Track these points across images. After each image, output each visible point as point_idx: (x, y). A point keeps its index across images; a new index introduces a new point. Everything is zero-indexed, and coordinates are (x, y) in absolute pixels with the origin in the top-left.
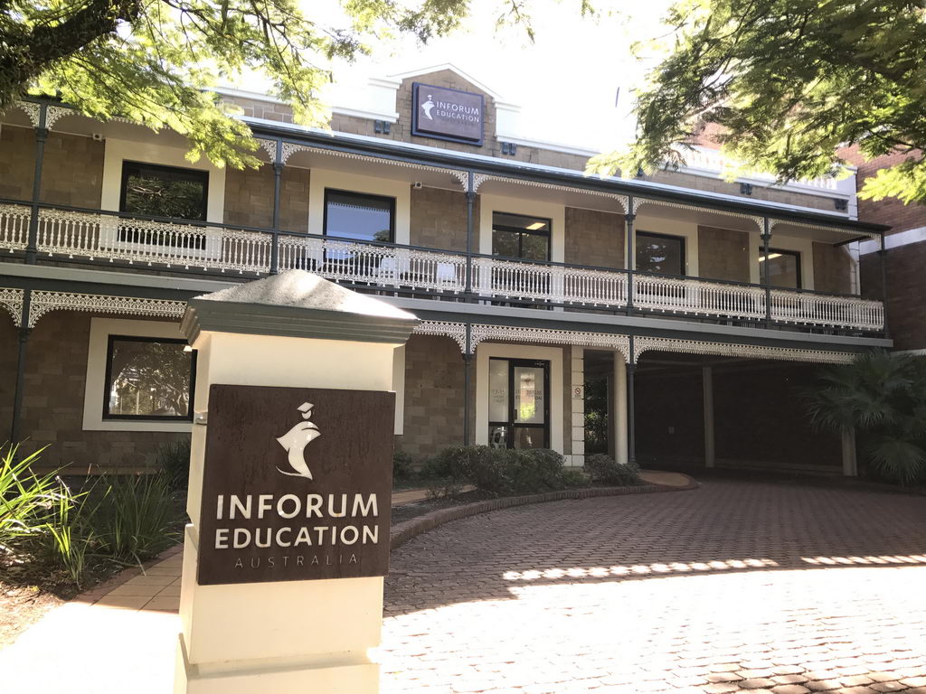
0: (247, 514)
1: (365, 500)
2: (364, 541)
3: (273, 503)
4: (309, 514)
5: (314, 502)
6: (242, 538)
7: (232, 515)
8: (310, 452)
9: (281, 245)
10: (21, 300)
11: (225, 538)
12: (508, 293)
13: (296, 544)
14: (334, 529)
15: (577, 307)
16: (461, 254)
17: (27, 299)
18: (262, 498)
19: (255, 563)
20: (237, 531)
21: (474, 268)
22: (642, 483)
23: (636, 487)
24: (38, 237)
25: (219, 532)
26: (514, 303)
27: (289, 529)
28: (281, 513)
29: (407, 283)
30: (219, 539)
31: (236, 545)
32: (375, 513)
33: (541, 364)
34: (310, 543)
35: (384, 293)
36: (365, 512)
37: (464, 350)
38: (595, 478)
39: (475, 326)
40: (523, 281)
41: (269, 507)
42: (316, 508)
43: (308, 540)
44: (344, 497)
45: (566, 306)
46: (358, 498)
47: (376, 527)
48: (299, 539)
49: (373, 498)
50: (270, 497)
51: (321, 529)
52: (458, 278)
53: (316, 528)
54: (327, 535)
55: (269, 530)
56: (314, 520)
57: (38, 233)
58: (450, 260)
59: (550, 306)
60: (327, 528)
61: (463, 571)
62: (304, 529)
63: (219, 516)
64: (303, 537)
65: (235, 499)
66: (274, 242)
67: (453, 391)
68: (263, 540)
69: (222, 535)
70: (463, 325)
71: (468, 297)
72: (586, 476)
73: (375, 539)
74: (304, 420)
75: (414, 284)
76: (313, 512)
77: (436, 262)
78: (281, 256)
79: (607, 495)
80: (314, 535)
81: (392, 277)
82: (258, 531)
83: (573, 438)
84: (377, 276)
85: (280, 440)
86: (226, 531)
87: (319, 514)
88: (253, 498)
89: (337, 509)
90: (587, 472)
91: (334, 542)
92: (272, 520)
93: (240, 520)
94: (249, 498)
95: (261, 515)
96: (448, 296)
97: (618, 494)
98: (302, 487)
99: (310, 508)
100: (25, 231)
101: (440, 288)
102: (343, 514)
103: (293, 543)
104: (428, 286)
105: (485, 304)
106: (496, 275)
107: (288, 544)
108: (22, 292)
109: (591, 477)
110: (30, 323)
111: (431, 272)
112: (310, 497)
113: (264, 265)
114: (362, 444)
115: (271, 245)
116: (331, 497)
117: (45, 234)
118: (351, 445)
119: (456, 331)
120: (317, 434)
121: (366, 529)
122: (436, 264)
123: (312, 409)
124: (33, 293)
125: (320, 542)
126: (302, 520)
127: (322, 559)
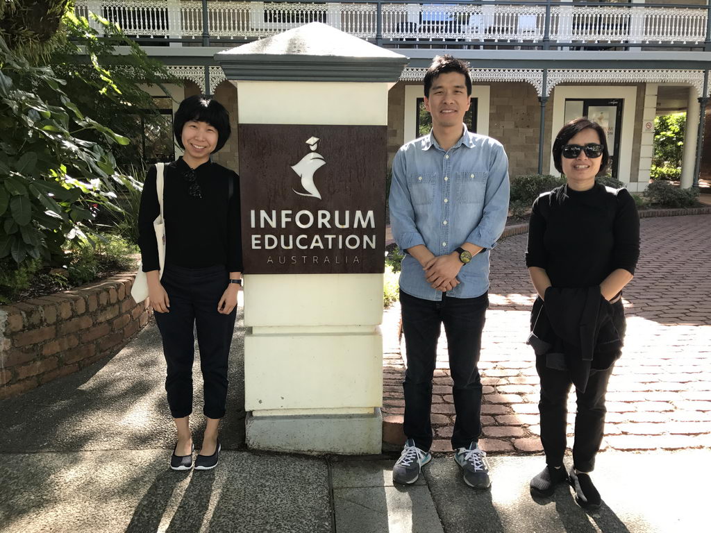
0: (273, 224)
1: (364, 216)
2: (365, 247)
3: (292, 216)
4: (320, 226)
5: (324, 216)
6: (271, 242)
7: (262, 225)
8: (318, 177)
9: (385, 13)
10: (204, 75)
11: (259, 242)
12: (584, 38)
13: (312, 247)
14: (340, 237)
15: (654, 46)
16: (540, 5)
17: (207, 73)
18: (284, 213)
19: (282, 260)
20: (267, 237)
21: (553, 17)
22: (701, 205)
23: (694, 209)
24: (209, 25)
25: (254, 237)
26: (590, 47)
27: (305, 236)
28: (298, 223)
29: (490, 37)
30: (254, 242)
31: (267, 247)
32: (373, 226)
33: (614, 103)
34: (322, 247)
35: (472, 47)
36: (364, 225)
37: (540, 94)
38: (654, 201)
39: (552, 71)
40: (604, 24)
41: (289, 220)
42: (326, 221)
43: (320, 244)
44: (347, 213)
45: (644, 46)
46: (359, 214)
47: (374, 237)
48: (313, 244)
49: (370, 214)
50: (290, 212)
51: (330, 237)
52: (537, 27)
53: (326, 236)
54: (335, 241)
55: (291, 237)
56: (324, 231)
57: (209, 22)
58: (530, 11)
59: (626, 46)
60: (334, 236)
61: (512, 273)
62: (317, 237)
63: (253, 225)
64: (316, 242)
65: (263, 214)
66: (379, 10)
67: (531, 130)
68: (287, 244)
69: (256, 239)
70: (540, 71)
71: (546, 44)
72: (645, 200)
73: (373, 246)
74: (311, 151)
75: (497, 37)
76: (323, 224)
77: (517, 14)
78: (385, 24)
79: (664, 215)
80: (325, 241)
81: (477, 32)
82: (282, 237)
83: (640, 168)
84: (464, 32)
85: (294, 168)
86: (259, 236)
87: (328, 226)
88: (277, 213)
89: (342, 222)
90: (647, 196)
91: (340, 247)
92: (292, 229)
93: (268, 229)
94: (274, 213)
95: (283, 226)
96: (528, 45)
97: (674, 215)
98: (314, 205)
99: (320, 221)
100: (200, 21)
101: (520, 38)
102: (347, 226)
103: (309, 246)
104: (508, 37)
105: (562, 49)
106: (578, 22)
107: (306, 247)
108: (203, 68)
109: (651, 201)
110: (211, 91)
111: (512, 25)
112: (320, 213)
113: (371, 32)
114: (360, 170)
115: (376, 13)
116: (337, 213)
117: (213, 22)
118: (350, 172)
119: (533, 76)
120: (322, 163)
121: (366, 238)
122: (517, 16)
123: (317, 142)
124: (210, 68)
125: (330, 247)
126: (314, 230)
127: (332, 260)
